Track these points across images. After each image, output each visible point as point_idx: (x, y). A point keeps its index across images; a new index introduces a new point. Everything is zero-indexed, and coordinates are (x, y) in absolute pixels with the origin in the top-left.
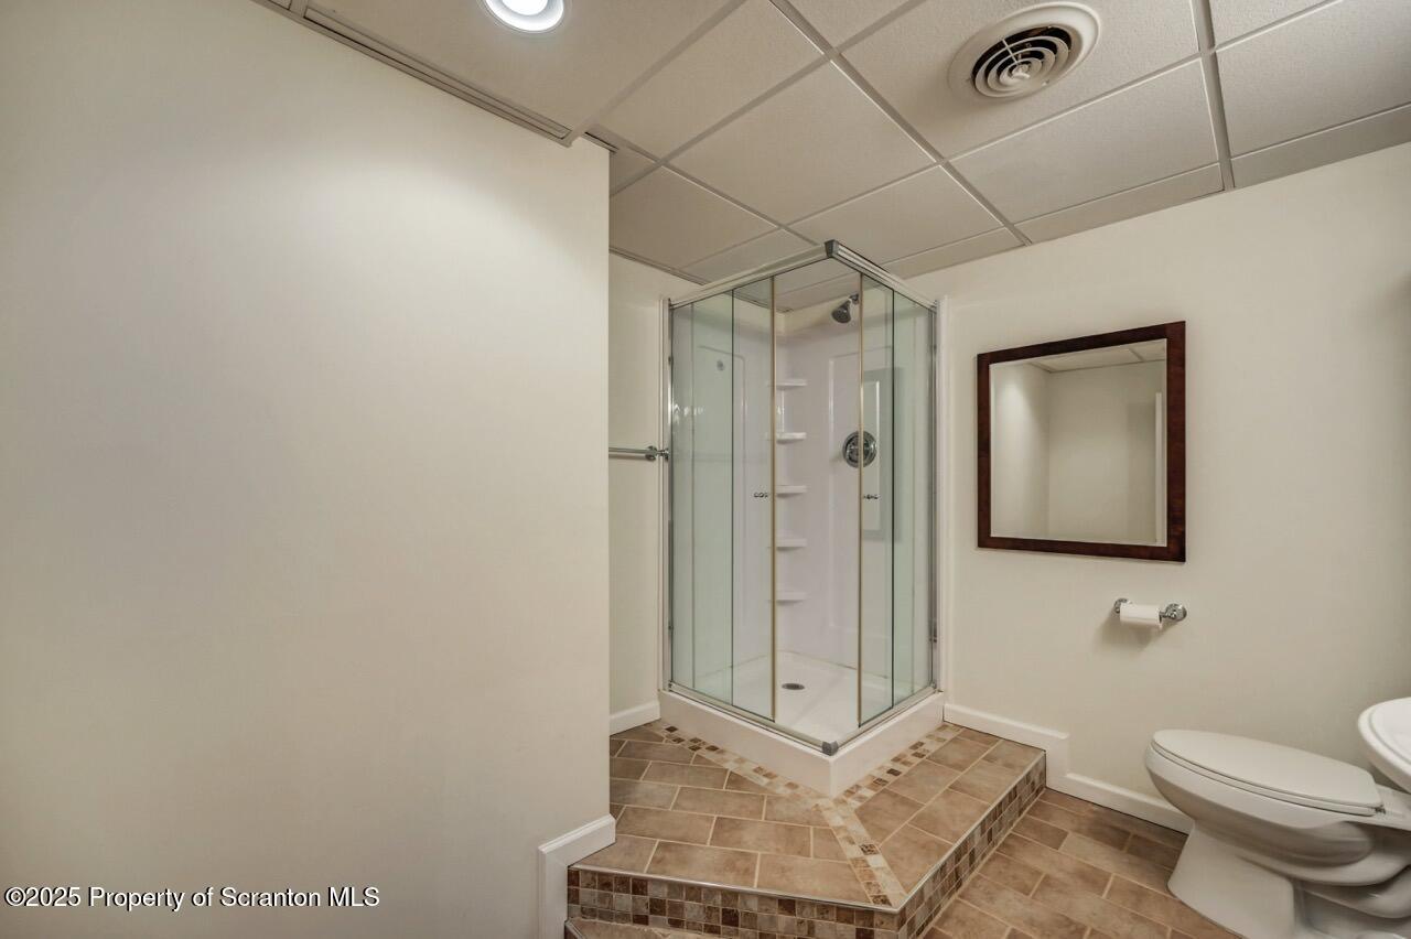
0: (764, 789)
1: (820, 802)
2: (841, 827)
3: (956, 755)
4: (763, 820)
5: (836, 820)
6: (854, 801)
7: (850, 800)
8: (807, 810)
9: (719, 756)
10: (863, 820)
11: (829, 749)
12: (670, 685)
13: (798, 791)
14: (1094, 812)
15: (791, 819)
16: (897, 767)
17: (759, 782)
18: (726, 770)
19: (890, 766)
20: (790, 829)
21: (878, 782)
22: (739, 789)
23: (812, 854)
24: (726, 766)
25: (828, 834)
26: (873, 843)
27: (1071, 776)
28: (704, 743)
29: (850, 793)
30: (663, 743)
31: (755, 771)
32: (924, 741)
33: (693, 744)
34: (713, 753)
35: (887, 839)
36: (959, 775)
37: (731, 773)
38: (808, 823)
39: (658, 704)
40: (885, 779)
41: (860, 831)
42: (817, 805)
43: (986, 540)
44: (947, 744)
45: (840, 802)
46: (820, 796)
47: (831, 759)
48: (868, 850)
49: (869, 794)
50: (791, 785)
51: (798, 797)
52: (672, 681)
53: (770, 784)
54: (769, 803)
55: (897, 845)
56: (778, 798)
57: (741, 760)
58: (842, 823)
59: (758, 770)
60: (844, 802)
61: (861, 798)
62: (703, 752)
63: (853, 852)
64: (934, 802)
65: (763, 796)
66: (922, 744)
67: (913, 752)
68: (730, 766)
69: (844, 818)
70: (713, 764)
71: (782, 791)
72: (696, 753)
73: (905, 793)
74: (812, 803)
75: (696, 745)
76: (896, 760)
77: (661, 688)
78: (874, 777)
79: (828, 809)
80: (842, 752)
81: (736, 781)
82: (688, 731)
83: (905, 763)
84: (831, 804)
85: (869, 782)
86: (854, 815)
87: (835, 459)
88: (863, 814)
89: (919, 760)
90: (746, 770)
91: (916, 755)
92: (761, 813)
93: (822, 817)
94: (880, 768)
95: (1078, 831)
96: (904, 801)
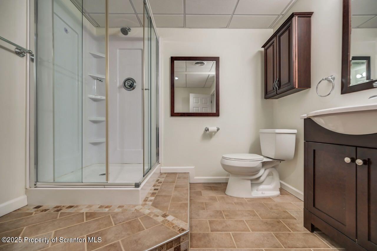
0: (108, 213)
1: (137, 208)
2: (150, 213)
3: (170, 180)
4: (114, 225)
5: (147, 212)
6: (149, 203)
7: (147, 203)
8: (133, 213)
9: (76, 209)
10: (156, 207)
11: (137, 185)
12: (35, 185)
13: (124, 208)
14: (202, 185)
15: (128, 219)
16: (156, 188)
17: (104, 211)
18: (83, 213)
19: (153, 188)
20: (130, 223)
21: (153, 194)
22: (94, 218)
23: (145, 228)
24: (82, 211)
25: (147, 217)
26: (165, 213)
27: (195, 178)
28: (63, 206)
29: (146, 200)
30: (33, 215)
31: (99, 208)
32: (158, 179)
33: (56, 209)
34: (72, 209)
35: (168, 209)
36: (175, 184)
37: (86, 213)
38: (136, 217)
39: (26, 196)
40: (154, 192)
41: (156, 211)
42: (136, 209)
43: (173, 114)
44: (165, 178)
45: (143, 205)
46: (135, 206)
47: (139, 189)
48: (165, 216)
49: (153, 198)
50: (120, 207)
51: (126, 210)
52: (37, 181)
53: (109, 210)
54: (113, 217)
55: (173, 210)
56: (117, 214)
57: (90, 206)
58: (149, 211)
59: (101, 207)
60: (146, 204)
61: (151, 201)
62: (64, 210)
63: (160, 219)
64: (174, 194)
65: (109, 216)
66: (159, 180)
67: (158, 182)
68: (84, 210)
69: (149, 209)
70: (74, 213)
71: (117, 210)
72: (60, 212)
73: (164, 194)
74: (134, 209)
75: (58, 209)
76: (154, 186)
77: (28, 187)
78: (151, 193)
79: (141, 208)
80: (142, 186)
81: (90, 215)
82: (50, 204)
83: (158, 186)
84: (141, 207)
85: (150, 195)
86: (152, 207)
87: (120, 87)
88: (155, 205)
89: (161, 184)
90: (95, 209)
91: (159, 183)
92: (111, 222)
93: (140, 212)
94: (151, 190)
95: (203, 190)
96: (165, 196)
